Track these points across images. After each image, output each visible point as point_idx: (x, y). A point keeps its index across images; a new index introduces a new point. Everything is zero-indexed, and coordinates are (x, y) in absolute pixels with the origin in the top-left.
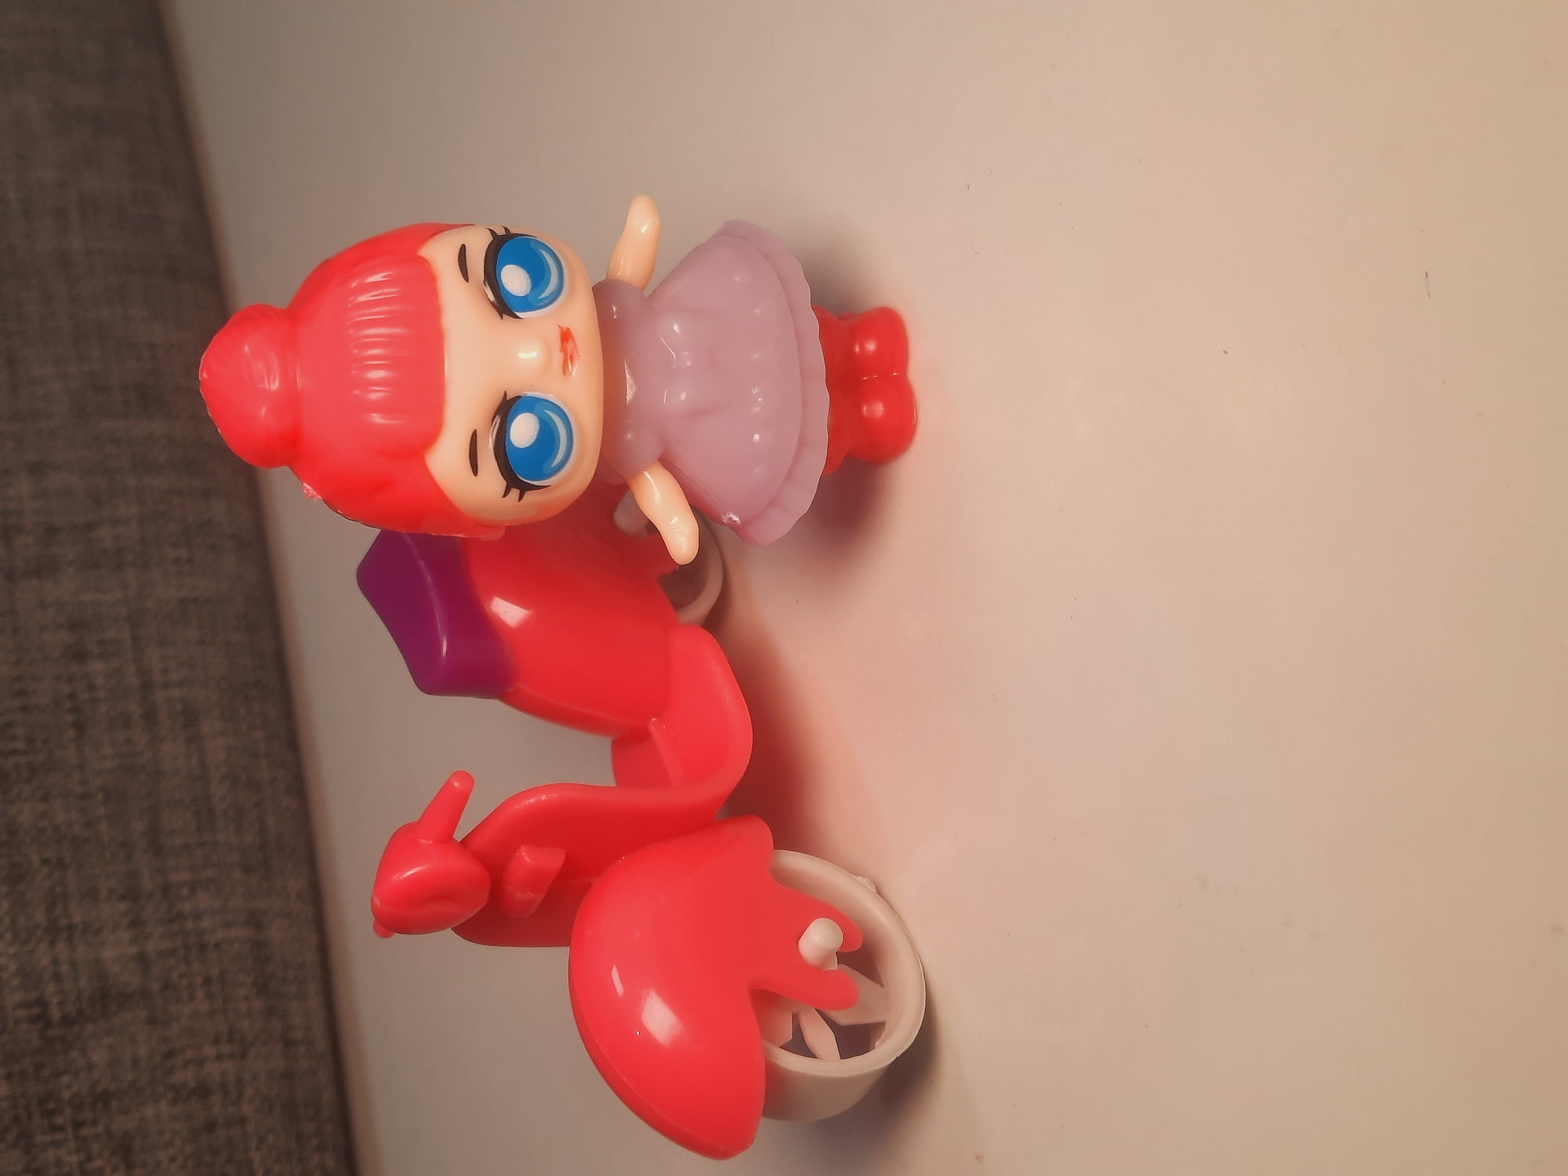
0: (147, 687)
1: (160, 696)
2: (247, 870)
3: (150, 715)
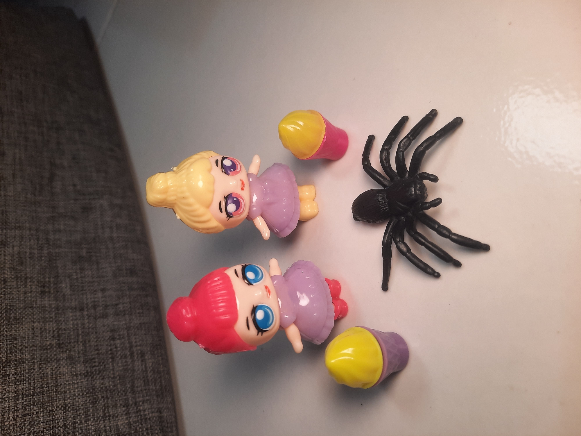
0: (131, 347)
1: (135, 349)
2: (157, 396)
3: (132, 354)
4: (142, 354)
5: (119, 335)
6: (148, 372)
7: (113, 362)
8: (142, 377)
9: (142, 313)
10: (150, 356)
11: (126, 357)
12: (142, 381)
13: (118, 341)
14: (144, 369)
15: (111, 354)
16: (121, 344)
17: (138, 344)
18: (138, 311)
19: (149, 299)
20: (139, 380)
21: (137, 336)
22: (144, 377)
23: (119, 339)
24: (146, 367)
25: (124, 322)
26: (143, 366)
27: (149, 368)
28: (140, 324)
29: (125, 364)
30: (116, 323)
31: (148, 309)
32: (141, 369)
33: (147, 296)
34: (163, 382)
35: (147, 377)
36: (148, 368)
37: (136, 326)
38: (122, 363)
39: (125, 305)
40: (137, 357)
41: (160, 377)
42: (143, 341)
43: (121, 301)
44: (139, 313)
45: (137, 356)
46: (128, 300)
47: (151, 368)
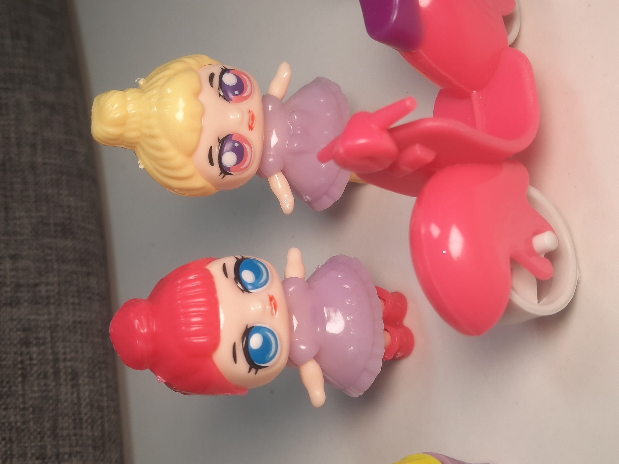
4: (75, 375)
5: (37, 338)
6: (83, 406)
7: (23, 382)
8: (70, 414)
9: (79, 304)
10: (86, 380)
11: (45, 377)
12: (70, 421)
13: (35, 349)
14: (76, 401)
15: (21, 369)
16: (39, 354)
17: (68, 357)
18: (71, 300)
19: (93, 281)
20: (66, 418)
21: (68, 344)
22: (74, 414)
23: (37, 345)
24: (79, 398)
25: (46, 317)
26: (75, 395)
27: (85, 400)
28: (74, 322)
29: (43, 388)
30: (32, 317)
31: (89, 299)
32: (70, 400)
33: (88, 274)
34: (106, 425)
35: (80, 414)
36: (82, 401)
37: (67, 325)
38: (39, 385)
39: (50, 287)
40: (65, 380)
41: (102, 418)
42: (77, 352)
43: (43, 279)
44: (73, 304)
45: (64, 377)
46: (56, 279)
47: (88, 401)
